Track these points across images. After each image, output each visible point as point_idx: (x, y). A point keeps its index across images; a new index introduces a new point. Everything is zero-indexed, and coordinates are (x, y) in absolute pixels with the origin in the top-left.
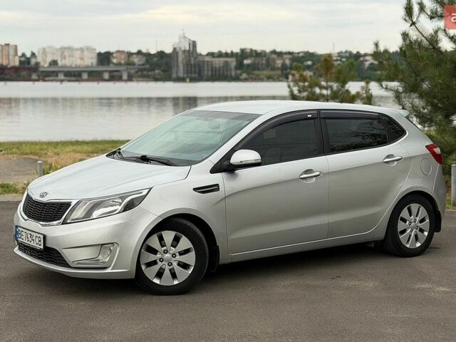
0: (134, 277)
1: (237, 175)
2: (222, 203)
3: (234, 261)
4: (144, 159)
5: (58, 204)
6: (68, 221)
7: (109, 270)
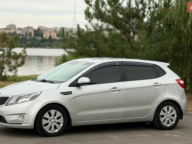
0: (33, 128)
1: (81, 88)
2: (74, 99)
3: (79, 125)
4: (44, 81)
5: (4, 97)
6: (8, 104)
7: (23, 125)
